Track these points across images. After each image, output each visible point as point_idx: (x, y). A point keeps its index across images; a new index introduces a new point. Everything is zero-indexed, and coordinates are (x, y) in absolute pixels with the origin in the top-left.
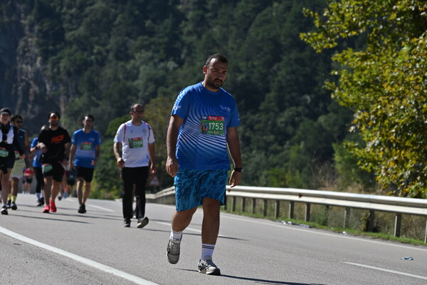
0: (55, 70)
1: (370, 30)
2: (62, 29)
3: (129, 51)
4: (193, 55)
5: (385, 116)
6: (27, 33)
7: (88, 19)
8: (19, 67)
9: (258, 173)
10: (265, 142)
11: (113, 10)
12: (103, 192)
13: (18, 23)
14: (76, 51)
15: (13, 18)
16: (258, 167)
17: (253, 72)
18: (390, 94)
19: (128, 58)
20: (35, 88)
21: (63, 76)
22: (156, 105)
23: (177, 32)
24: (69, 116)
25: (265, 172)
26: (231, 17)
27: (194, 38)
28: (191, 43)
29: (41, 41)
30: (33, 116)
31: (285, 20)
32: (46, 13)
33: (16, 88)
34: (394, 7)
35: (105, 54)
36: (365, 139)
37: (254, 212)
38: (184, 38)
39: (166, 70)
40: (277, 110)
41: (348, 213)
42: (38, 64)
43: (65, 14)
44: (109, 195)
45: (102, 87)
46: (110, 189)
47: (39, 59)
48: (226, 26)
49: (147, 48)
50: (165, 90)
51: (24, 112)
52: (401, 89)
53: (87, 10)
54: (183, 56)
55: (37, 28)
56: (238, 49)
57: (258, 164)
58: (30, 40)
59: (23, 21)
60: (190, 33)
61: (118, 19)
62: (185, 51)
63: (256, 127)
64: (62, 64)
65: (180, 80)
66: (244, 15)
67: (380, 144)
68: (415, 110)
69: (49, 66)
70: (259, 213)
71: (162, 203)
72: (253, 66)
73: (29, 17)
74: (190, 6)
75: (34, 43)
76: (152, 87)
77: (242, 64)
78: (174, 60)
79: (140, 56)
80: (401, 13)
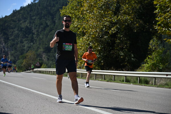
2: (9, 37)
3: (23, 41)
4: (37, 42)
6: (1, 38)
7: (14, 35)
10: (52, 59)
11: (19, 33)
12: (19, 71)
14: (12, 41)
17: (49, 45)
19: (23, 43)
20: (3, 50)
21: (9, 47)
22: (29, 52)
24: (11, 55)
25: (52, 65)
26: (44, 34)
28: (36, 39)
29: (4, 40)
32: (5, 34)
35: (18, 42)
37: (51, 74)
38: (34, 38)
39: (31, 45)
40: (54, 52)
42: (4, 44)
43: (9, 34)
44: (20, 71)
45: (18, 49)
46: (20, 70)
47: (4, 43)
49: (27, 40)
50: (31, 49)
53: (14, 33)
54: (34, 42)
55: (3, 37)
56: (46, 40)
57: (51, 64)
58: (2, 40)
60: (36, 37)
61: (21, 35)
62: (35, 41)
63: (50, 56)
64: (9, 44)
65: (34, 47)
66: (47, 33)
69: (6, 45)
73: (2, 35)
74: (35, 31)
76: (28, 49)
77: (47, 43)
78: (32, 43)
79: (25, 42)
80: (80, 32)
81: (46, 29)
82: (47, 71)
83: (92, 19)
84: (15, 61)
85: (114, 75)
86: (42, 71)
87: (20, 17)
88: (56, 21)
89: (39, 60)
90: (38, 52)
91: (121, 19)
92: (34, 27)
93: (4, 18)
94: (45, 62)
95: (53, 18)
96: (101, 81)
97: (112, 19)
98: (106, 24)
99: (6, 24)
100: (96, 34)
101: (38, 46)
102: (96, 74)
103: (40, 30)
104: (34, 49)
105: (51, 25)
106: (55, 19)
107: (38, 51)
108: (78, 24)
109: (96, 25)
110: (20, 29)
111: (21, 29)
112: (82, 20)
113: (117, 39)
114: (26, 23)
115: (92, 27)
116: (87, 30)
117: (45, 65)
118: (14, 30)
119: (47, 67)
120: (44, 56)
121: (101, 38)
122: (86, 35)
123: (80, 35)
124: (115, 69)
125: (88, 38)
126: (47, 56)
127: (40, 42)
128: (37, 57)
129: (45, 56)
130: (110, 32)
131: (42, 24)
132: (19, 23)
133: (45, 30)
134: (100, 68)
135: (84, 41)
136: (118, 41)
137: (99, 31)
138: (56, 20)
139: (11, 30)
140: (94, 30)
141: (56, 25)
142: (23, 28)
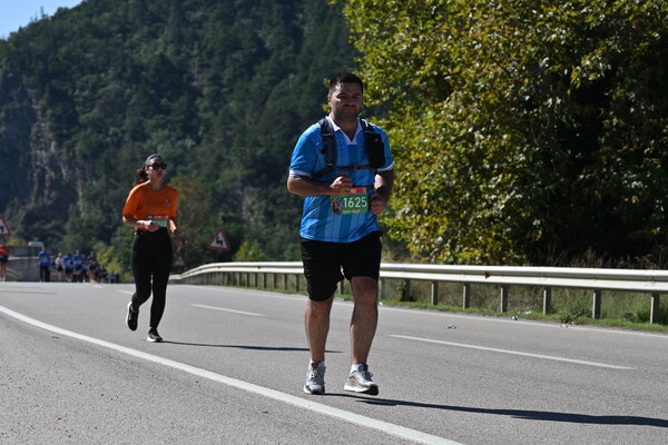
0: (71, 154)
1: (393, 97)
2: (76, 112)
3: (146, 131)
4: (211, 131)
5: (415, 183)
6: (39, 118)
7: (102, 101)
8: (33, 153)
9: (283, 247)
10: (289, 215)
11: (128, 91)
13: (29, 109)
14: (92, 133)
15: (24, 104)
16: (283, 240)
17: (272, 146)
18: (417, 160)
19: (144, 138)
20: (51, 174)
21: (79, 160)
23: (193, 109)
24: (88, 200)
25: (291, 246)
26: (247, 90)
27: (211, 114)
28: (208, 120)
29: (55, 125)
30: (50, 202)
31: (302, 92)
32: (58, 97)
33: (31, 175)
34: (418, 73)
35: (120, 135)
36: (394, 207)
37: (286, 288)
38: (200, 114)
39: (184, 148)
41: (383, 284)
42: (53, 149)
43: (77, 97)
45: (120, 169)
47: (53, 143)
48: (243, 100)
49: (163, 127)
50: (184, 168)
51: (40, 198)
52: (428, 154)
53: (100, 91)
54: (200, 133)
55: (49, 112)
56: (256, 123)
57: (283, 238)
58: (43, 125)
59: (34, 107)
60: (206, 110)
61: (134, 99)
62: (202, 128)
63: (279, 201)
64: (78, 148)
65: (198, 157)
66: (260, 88)
67: (410, 212)
68: (444, 176)
69: (64, 151)
70: (290, 288)
71: (190, 284)
72: (273, 140)
73: (41, 102)
74: (205, 81)
75: (47, 128)
76: (170, 167)
77: (259, 138)
78: (192, 138)
79: (157, 135)
80: (425, 78)
81: (256, 68)
82: (265, 274)
83: (484, 13)
84: (111, 227)
85: (599, 291)
86: (240, 273)
87: (131, 15)
88: (306, 29)
89: (224, 219)
90: (219, 181)
91: (630, 12)
92: (196, 61)
93: (52, 17)
94: (254, 229)
95: (289, 16)
96: (529, 318)
97: (585, 10)
98: (554, 36)
99: (63, 50)
100: (505, 89)
101: (218, 152)
102: (506, 287)
103: (227, 74)
104: (198, 167)
105: (280, 47)
106: (301, 16)
107: (217, 177)
108: (414, 40)
109: (506, 45)
110: (129, 70)
111: (135, 75)
112: (433, 17)
113: (608, 108)
114: (160, 40)
115: (485, 53)
116: (457, 69)
117: (256, 244)
118: (100, 79)
119: (262, 255)
120: (248, 200)
121: (529, 105)
122: (453, 94)
123: (427, 95)
124: (601, 261)
125: (465, 107)
126: (263, 203)
127: (229, 133)
128: (214, 208)
129: (254, 203)
130: (574, 76)
131: (234, 45)
132: (127, 43)
133: (252, 73)
134: (524, 257)
135: (445, 125)
136: (615, 120)
137: (521, 71)
138: (303, 22)
139: (85, 78)
140: (492, 71)
141: (304, 50)
142: (143, 68)
